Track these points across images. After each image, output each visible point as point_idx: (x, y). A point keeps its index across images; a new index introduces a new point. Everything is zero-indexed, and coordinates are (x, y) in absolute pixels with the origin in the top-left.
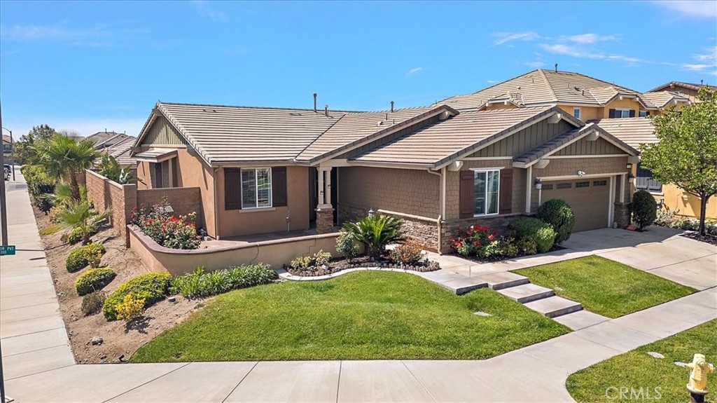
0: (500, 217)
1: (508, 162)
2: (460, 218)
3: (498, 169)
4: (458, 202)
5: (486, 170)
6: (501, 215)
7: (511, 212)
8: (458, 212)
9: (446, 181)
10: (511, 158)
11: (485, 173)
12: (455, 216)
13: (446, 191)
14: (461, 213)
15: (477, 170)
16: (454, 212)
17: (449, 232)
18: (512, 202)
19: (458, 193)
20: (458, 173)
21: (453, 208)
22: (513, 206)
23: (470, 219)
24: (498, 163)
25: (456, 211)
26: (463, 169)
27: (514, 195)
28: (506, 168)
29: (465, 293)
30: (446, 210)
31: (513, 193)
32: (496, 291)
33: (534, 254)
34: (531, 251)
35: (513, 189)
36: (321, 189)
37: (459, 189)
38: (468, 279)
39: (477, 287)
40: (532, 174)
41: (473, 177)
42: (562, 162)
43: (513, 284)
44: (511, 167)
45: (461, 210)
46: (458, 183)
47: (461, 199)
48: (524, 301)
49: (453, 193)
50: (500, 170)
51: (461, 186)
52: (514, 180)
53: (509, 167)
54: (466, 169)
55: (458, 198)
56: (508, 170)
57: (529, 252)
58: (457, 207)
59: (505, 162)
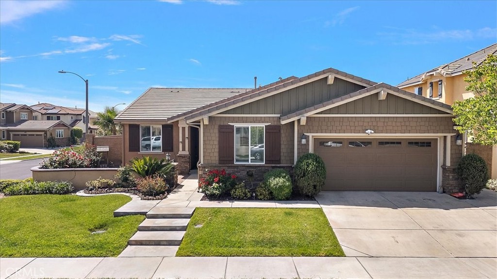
0: (264, 166)
1: (276, 119)
2: (220, 164)
3: (263, 125)
4: (217, 150)
5: (250, 125)
6: (266, 165)
7: (280, 163)
8: (217, 158)
9: (204, 133)
10: (279, 115)
11: (248, 128)
12: (213, 162)
14: (220, 160)
15: (236, 125)
16: (213, 158)
18: (282, 154)
19: (216, 143)
20: (217, 127)
21: (212, 155)
22: (282, 158)
23: (230, 165)
24: (263, 120)
25: (215, 158)
26: (222, 124)
27: (284, 149)
28: (272, 124)
29: (122, 216)
30: (204, 156)
31: (283, 147)
32: (145, 219)
33: (264, 200)
34: (262, 197)
35: (282, 143)
36: (181, 140)
37: (217, 139)
38: (147, 208)
39: (136, 214)
40: (298, 130)
41: (232, 130)
42: (341, 120)
43: (171, 216)
44: (279, 124)
45: (220, 157)
46: (217, 135)
47: (220, 148)
48: (147, 229)
49: (212, 143)
50: (266, 126)
51: (219, 137)
52: (283, 135)
53: (276, 124)
54: (226, 124)
55: (217, 147)
56: (275, 126)
57: (259, 198)
58: (217, 154)
59: (271, 119)
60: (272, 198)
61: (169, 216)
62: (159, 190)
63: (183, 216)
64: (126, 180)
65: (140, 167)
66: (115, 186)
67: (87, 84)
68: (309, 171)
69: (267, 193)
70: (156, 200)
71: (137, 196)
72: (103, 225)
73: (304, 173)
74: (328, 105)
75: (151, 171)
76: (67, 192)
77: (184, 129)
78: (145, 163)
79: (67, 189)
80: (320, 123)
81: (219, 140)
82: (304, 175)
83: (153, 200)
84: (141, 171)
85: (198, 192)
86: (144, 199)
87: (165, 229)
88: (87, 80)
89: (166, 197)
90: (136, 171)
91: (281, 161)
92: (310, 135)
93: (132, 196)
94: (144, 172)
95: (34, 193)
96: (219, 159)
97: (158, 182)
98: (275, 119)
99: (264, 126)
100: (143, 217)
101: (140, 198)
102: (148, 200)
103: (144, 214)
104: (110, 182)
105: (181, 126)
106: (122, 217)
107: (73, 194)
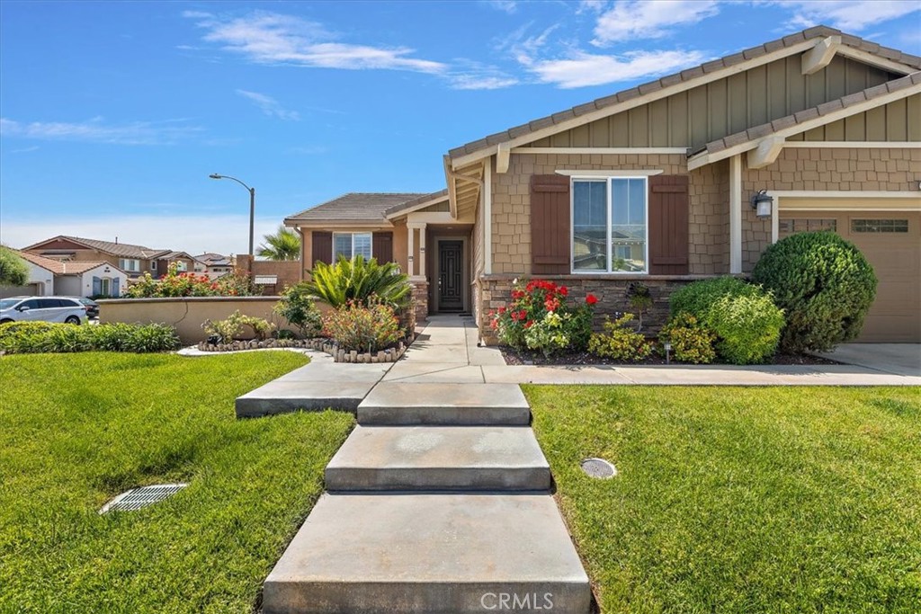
0: (648, 280)
1: (675, 161)
2: (534, 273)
3: (644, 175)
4: (526, 239)
5: (609, 176)
6: (653, 277)
7: (687, 273)
8: (527, 260)
9: (493, 195)
10: (683, 151)
11: (604, 184)
12: (519, 268)
13: (494, 215)
14: (534, 264)
15: (576, 176)
16: (516, 260)
17: (501, 299)
18: (692, 249)
19: (525, 220)
20: (526, 180)
21: (513, 250)
22: (693, 259)
23: (561, 276)
24: (643, 161)
25: (521, 258)
26: (539, 172)
27: (697, 233)
28: (668, 173)
29: (266, 414)
30: (493, 255)
31: (693, 230)
32: (352, 428)
33: (700, 363)
34: (693, 353)
35: (691, 220)
36: (411, 253)
37: (528, 211)
38: (359, 384)
39: (317, 406)
40: (743, 182)
41: (566, 187)
42: (853, 156)
43: (454, 416)
44: (682, 172)
45: (534, 256)
46: (527, 200)
47: (535, 234)
48: (364, 483)
49: (512, 220)
50: (650, 177)
51: (532, 206)
52: (694, 201)
53: (675, 172)
54: (548, 171)
55: (527, 229)
56: (675, 177)
57: (684, 356)
58: (526, 250)
59: (665, 160)
60: (722, 357)
61: (448, 417)
62: (385, 337)
63: (498, 417)
64: (298, 317)
65: (332, 282)
66: (274, 335)
67: (252, 195)
68: (839, 275)
69: (708, 341)
70: (379, 362)
71: (324, 354)
72: (178, 457)
73: (818, 281)
74: (830, 111)
75: (361, 292)
76: (160, 347)
77: (417, 232)
78: (347, 274)
79: (160, 341)
80: (800, 164)
81: (532, 211)
82: (818, 289)
83: (370, 362)
84: (334, 293)
85: (479, 345)
86: (344, 361)
87: (451, 482)
88: (253, 189)
89: (402, 357)
90: (323, 292)
91: (691, 267)
92: (774, 194)
93: (309, 354)
94: (342, 295)
95: (78, 349)
96: (533, 260)
97: (379, 318)
98: (673, 161)
99: (647, 178)
100: (343, 419)
101: (333, 359)
102: (356, 362)
103: (349, 406)
104: (263, 323)
105: (411, 225)
106: (263, 420)
107: (172, 353)
